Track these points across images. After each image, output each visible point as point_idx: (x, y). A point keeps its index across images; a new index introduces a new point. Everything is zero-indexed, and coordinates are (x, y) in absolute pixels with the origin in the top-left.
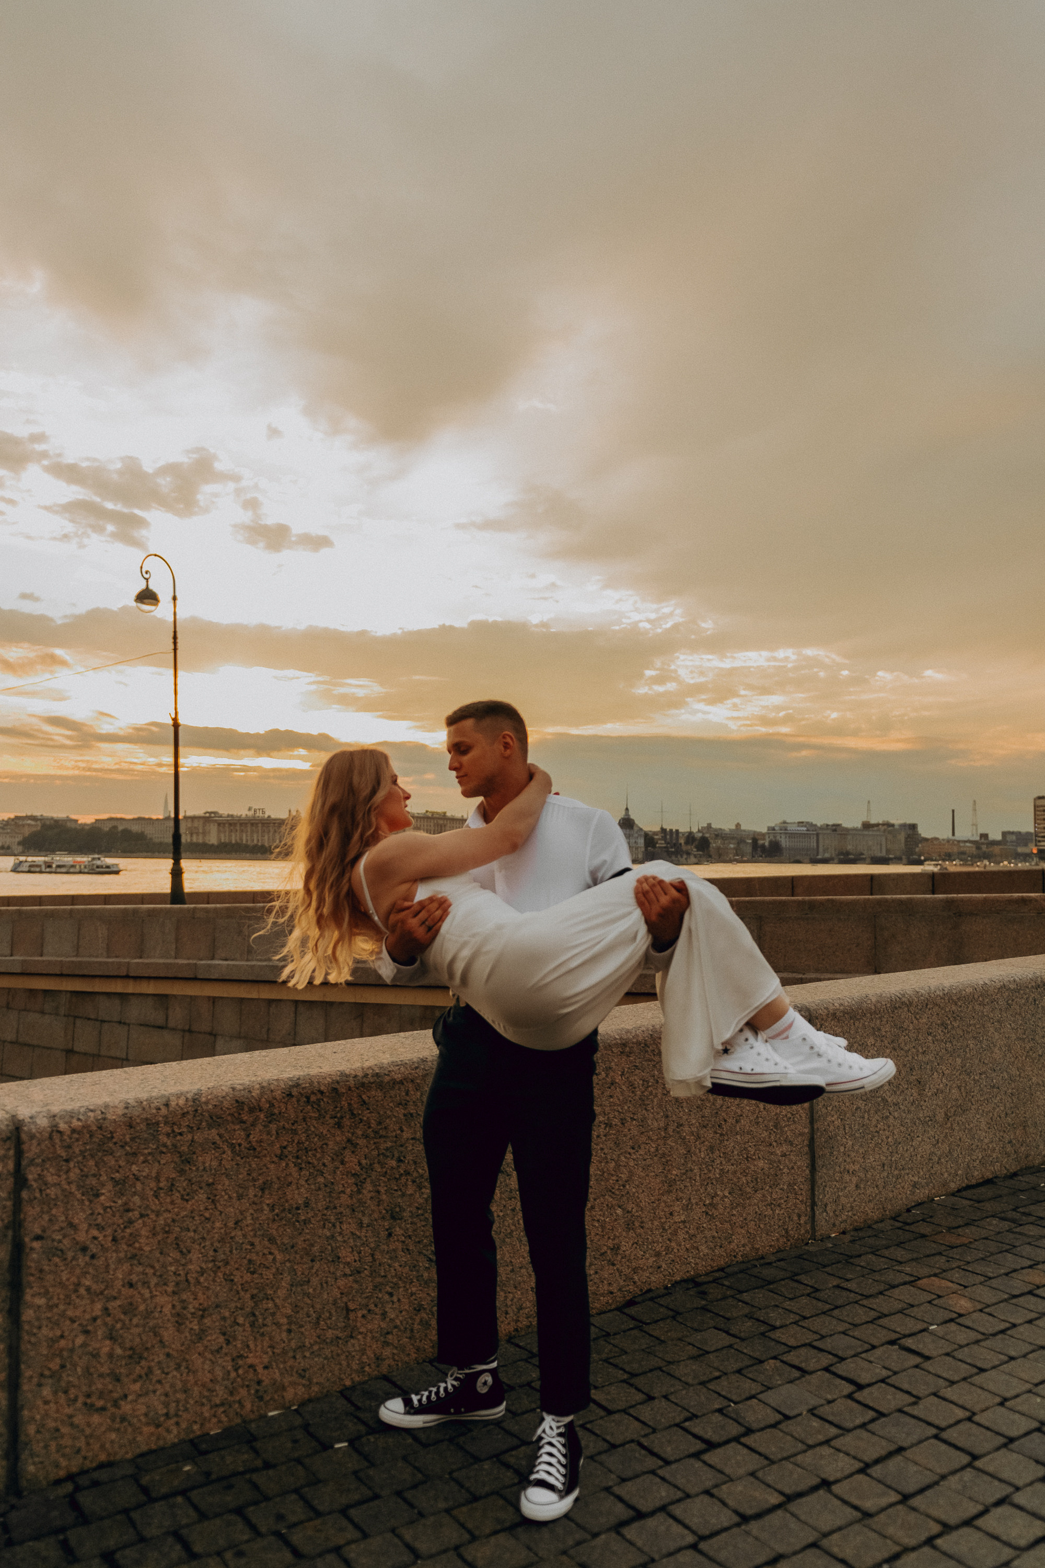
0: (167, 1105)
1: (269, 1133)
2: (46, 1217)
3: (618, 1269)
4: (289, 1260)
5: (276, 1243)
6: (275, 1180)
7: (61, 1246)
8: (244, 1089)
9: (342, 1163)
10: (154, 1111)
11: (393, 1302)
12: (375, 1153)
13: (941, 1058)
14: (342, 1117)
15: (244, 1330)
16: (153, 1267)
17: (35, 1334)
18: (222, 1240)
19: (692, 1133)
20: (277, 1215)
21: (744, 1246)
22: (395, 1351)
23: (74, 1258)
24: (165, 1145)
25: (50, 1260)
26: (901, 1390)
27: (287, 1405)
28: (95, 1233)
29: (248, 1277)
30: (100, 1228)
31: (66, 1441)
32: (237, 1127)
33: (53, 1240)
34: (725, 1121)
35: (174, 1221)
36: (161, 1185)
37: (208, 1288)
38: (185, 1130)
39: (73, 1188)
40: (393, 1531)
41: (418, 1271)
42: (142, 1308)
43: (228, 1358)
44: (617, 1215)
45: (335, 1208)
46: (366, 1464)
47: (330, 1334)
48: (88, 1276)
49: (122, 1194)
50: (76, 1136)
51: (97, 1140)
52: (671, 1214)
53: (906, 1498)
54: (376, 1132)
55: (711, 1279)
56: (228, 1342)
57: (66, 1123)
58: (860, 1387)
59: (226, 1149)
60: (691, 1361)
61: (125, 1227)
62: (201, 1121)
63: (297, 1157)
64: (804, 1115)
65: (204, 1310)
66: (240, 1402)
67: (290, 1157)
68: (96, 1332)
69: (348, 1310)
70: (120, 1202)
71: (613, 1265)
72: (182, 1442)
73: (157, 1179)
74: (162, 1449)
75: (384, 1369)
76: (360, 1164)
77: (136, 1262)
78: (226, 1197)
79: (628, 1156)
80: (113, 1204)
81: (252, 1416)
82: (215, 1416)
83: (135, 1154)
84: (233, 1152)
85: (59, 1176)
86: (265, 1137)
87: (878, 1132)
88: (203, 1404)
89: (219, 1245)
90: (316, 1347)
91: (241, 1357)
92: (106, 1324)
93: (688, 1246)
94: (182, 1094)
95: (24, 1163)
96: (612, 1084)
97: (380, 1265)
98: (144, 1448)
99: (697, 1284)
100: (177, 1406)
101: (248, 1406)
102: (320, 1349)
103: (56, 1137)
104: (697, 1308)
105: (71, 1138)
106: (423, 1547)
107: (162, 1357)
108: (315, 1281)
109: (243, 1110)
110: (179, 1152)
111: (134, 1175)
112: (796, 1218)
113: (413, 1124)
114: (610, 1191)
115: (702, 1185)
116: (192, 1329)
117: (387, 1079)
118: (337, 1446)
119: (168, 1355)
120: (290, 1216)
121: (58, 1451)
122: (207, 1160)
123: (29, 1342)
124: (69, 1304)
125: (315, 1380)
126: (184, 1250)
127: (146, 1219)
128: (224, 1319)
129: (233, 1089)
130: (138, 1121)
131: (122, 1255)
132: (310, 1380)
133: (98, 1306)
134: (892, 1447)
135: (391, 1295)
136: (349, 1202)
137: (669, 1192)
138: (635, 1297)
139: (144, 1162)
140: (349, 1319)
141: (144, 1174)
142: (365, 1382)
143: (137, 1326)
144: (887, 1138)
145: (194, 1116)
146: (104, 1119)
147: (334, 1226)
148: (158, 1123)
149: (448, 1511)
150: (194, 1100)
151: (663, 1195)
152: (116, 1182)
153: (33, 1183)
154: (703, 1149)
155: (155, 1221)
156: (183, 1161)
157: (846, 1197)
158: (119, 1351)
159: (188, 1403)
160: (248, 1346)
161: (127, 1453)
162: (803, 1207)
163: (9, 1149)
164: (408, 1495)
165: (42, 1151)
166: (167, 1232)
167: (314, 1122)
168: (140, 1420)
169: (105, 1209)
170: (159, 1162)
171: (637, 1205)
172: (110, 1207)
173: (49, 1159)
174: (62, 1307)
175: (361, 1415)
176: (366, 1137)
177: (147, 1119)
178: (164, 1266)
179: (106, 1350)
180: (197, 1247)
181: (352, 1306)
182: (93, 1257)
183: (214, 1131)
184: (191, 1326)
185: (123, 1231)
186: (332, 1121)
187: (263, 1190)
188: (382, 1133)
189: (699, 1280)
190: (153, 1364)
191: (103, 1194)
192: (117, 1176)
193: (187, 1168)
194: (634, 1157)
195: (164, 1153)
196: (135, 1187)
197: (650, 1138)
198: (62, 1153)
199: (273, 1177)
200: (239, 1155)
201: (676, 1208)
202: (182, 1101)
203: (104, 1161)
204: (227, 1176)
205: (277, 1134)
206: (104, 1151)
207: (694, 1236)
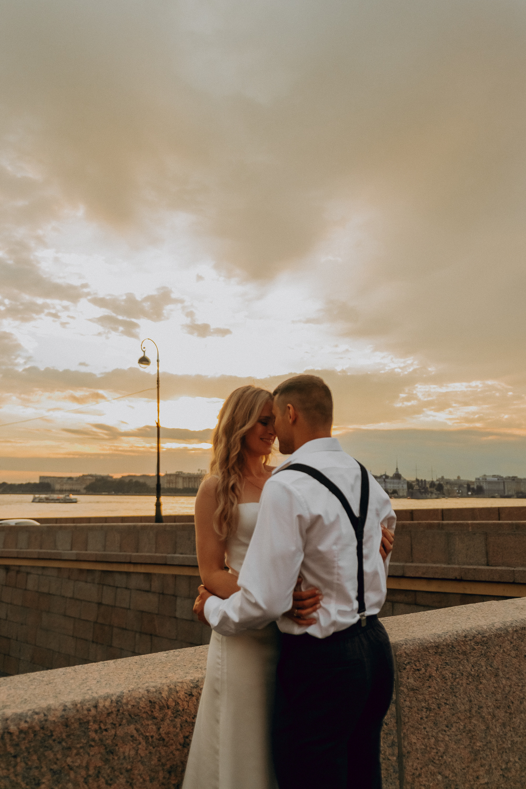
0: (96, 707)
1: (175, 726)
8: (156, 692)
10: (86, 712)
19: (489, 713)
24: (93, 740)
32: (150, 722)
34: (513, 703)
36: (91, 773)
38: (109, 726)
39: (19, 779)
44: (438, 781)
49: (59, 782)
50: (23, 735)
51: (40, 738)
52: (478, 778)
57: (16, 725)
59: (142, 740)
62: (122, 719)
73: (87, 768)
78: (141, 780)
79: (444, 733)
83: (69, 748)
84: (146, 742)
85: (8, 770)
86: (172, 729)
94: (108, 697)
96: (430, 677)
103: (7, 737)
105: (18, 738)
109: (155, 708)
110: (105, 745)
111: (68, 765)
114: (432, 761)
115: (498, 753)
122: (127, 750)
129: (148, 691)
130: (73, 721)
137: (475, 760)
141: (77, 764)
145: (117, 715)
146: (46, 720)
148: (88, 722)
150: (117, 702)
151: (471, 762)
152: (54, 772)
154: (498, 725)
156: (107, 752)
170: (89, 754)
171: (452, 772)
177: (80, 719)
183: (132, 727)
187: (170, 772)
191: (44, 783)
192: (55, 767)
193: (111, 758)
194: (448, 733)
195: (93, 746)
196: (69, 776)
197: (459, 718)
198: (11, 750)
199: (178, 762)
200: (151, 745)
201: (481, 773)
202: (107, 703)
203: (44, 756)
204: (142, 763)
205: (181, 726)
206: (45, 747)
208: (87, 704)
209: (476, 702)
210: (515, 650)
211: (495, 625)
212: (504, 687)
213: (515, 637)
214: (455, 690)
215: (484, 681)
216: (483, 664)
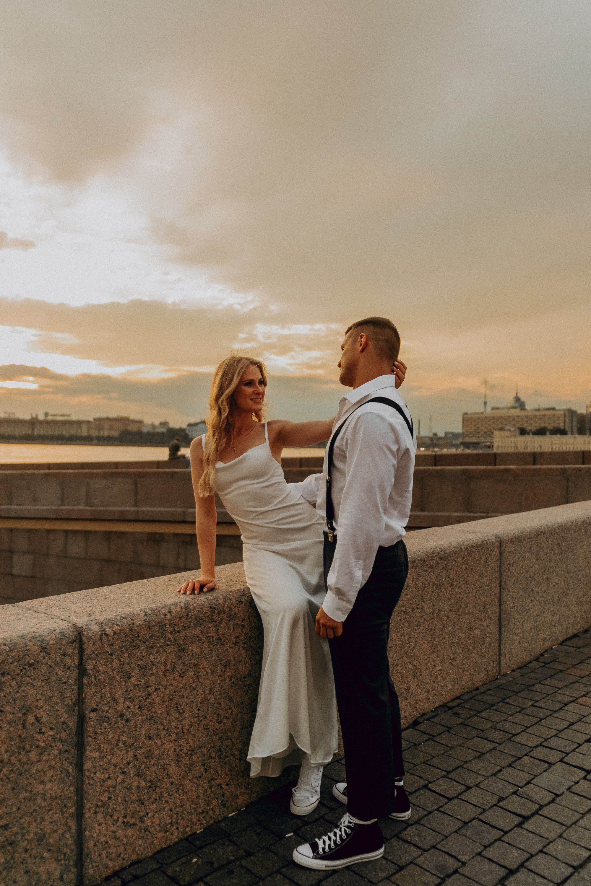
0: (170, 612)
1: (229, 628)
2: (99, 696)
3: (409, 702)
4: (240, 712)
5: (233, 702)
6: (232, 659)
7: (108, 715)
8: (214, 599)
10: (163, 617)
13: (557, 564)
15: (215, 761)
16: (162, 724)
17: (92, 778)
18: (202, 703)
19: (445, 615)
20: (233, 683)
21: (468, 682)
23: (116, 722)
24: (170, 640)
25: (101, 725)
27: (239, 807)
28: (128, 703)
29: (217, 726)
30: (132, 700)
31: (113, 850)
32: (212, 625)
33: (103, 711)
34: (461, 606)
35: (175, 692)
36: (168, 667)
37: (195, 735)
38: (181, 629)
39: (115, 673)
42: (156, 752)
43: (206, 781)
44: (409, 669)
48: (124, 734)
49: (145, 676)
50: (116, 637)
51: (129, 639)
52: (435, 666)
55: (456, 704)
56: (206, 770)
57: (109, 628)
59: (205, 640)
60: (476, 761)
61: (146, 698)
62: (190, 622)
63: (245, 643)
64: (497, 601)
65: (193, 751)
66: (213, 809)
67: (241, 643)
68: (129, 772)
70: (143, 681)
71: (407, 699)
72: (181, 841)
73: (165, 664)
74: (169, 846)
77: (153, 722)
78: (205, 673)
79: (415, 631)
80: (139, 683)
81: (220, 818)
82: (199, 821)
83: (152, 647)
84: (209, 642)
85: (107, 666)
86: (226, 631)
87: (529, 609)
88: (192, 814)
89: (201, 706)
91: (213, 779)
92: (135, 766)
93: (442, 685)
94: (177, 604)
95: (85, 658)
98: (158, 848)
99: (450, 708)
100: (177, 816)
101: (217, 811)
103: (104, 638)
104: (459, 724)
105: (113, 639)
107: (168, 785)
109: (214, 613)
110: (178, 644)
111: (151, 662)
112: (492, 663)
114: (406, 653)
115: (449, 647)
116: (186, 764)
118: (287, 836)
119: (172, 783)
120: (241, 683)
121: (107, 857)
122: (194, 648)
123: (89, 783)
124: (113, 755)
125: (254, 790)
126: (181, 711)
127: (159, 692)
128: (204, 755)
130: (153, 624)
131: (144, 717)
132: (251, 790)
133: (131, 754)
137: (434, 652)
138: (417, 719)
139: (157, 652)
141: (157, 661)
143: (153, 765)
144: (533, 612)
145: (187, 619)
146: (133, 624)
148: (165, 625)
150: (186, 608)
151: (431, 654)
152: (141, 668)
153: (90, 672)
154: (450, 625)
155: (164, 692)
156: (180, 650)
157: (514, 649)
158: (143, 784)
159: (184, 814)
160: (217, 772)
161: (148, 852)
162: (495, 656)
163: (75, 648)
165: (96, 649)
166: (171, 700)
168: (156, 829)
169: (134, 686)
170: (166, 652)
171: (418, 662)
172: (138, 685)
173: (100, 654)
174: (109, 757)
177: (159, 622)
178: (169, 723)
179: (135, 784)
180: (188, 708)
182: (127, 721)
183: (198, 629)
184: (184, 762)
185: (145, 701)
187: (225, 666)
189: (450, 705)
190: (163, 790)
191: (133, 676)
192: (141, 663)
193: (182, 655)
194: (418, 631)
195: (169, 645)
196: (152, 670)
197: (425, 619)
198: (108, 649)
199: (231, 657)
200: (212, 644)
201: (438, 662)
202: (179, 609)
203: (133, 653)
204: (206, 658)
205: (234, 628)
206: (134, 646)
207: (445, 678)
208: (163, 610)
209: (437, 606)
210: (465, 564)
211: (452, 543)
212: (456, 594)
213: (466, 554)
214: (424, 597)
215: (444, 590)
216: (443, 575)
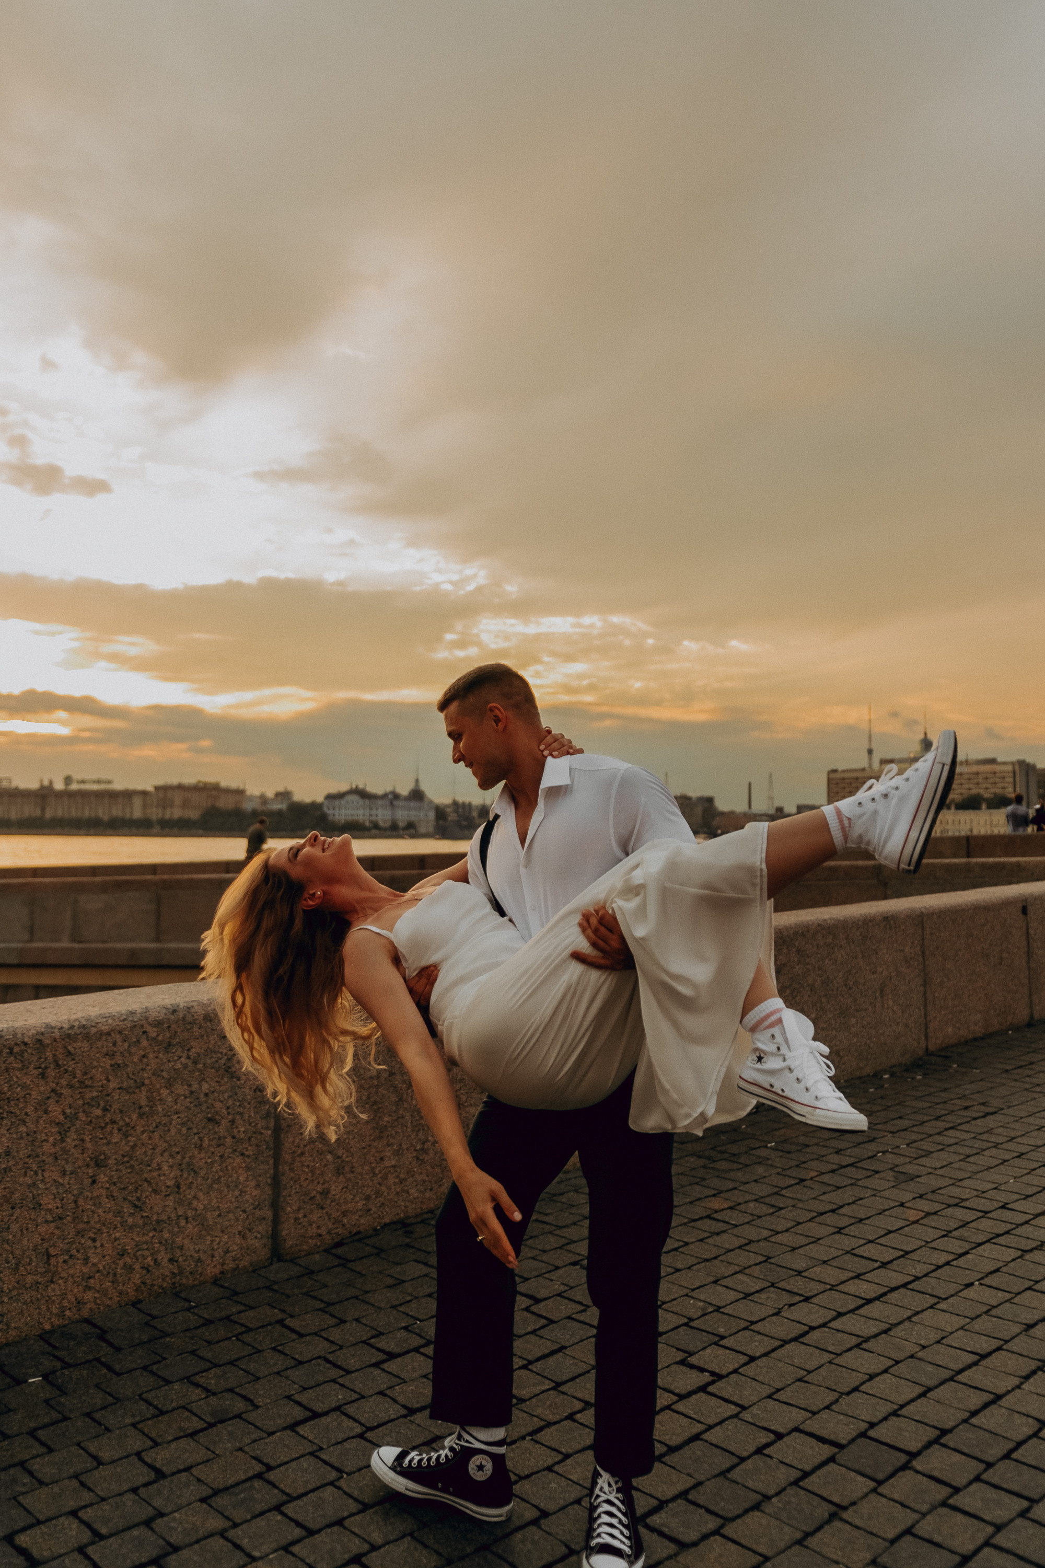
3: (327, 1213)
9: (46, 1112)
11: (96, 1247)
12: (80, 1102)
14: (46, 1068)
22: (97, 1295)
26: (574, 1301)
40: (79, 1445)
41: (122, 1217)
45: (37, 1156)
46: (58, 1392)
47: (29, 1279)
52: (382, 1159)
53: (557, 1385)
54: (81, 1082)
55: (418, 1220)
58: (537, 1301)
60: (387, 1290)
69: (49, 1256)
71: (322, 1208)
75: (85, 1313)
76: (64, 1113)
90: (15, 1293)
93: (398, 1190)
97: (83, 1211)
99: (405, 1225)
102: (19, 1294)
104: (401, 1246)
106: (105, 1456)
108: (15, 1228)
113: (119, 1074)
115: (413, 1131)
117: (93, 1030)
118: (31, 1381)
125: (13, 1325)
132: (8, 1325)
134: (556, 1347)
135: (94, 1240)
136: (53, 1150)
137: (380, 1138)
138: (343, 1239)
140: (49, 1265)
142: (65, 1326)
147: (36, 1173)
149: (134, 1425)
151: (374, 1140)
164: (97, 1416)
167: (18, 1073)
175: (58, 1353)
176: (71, 1086)
181: (53, 1251)
186: (36, 1072)
188: (88, 1082)
189: (409, 1221)
201: (387, 1154)
207: (405, 1180)
